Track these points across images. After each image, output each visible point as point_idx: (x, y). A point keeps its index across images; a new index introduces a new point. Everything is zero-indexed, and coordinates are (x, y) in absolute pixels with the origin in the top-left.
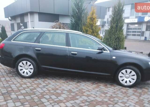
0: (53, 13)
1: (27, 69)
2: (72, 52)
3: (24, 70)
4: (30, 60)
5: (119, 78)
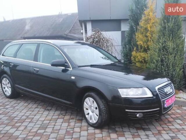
0: (109, 19)
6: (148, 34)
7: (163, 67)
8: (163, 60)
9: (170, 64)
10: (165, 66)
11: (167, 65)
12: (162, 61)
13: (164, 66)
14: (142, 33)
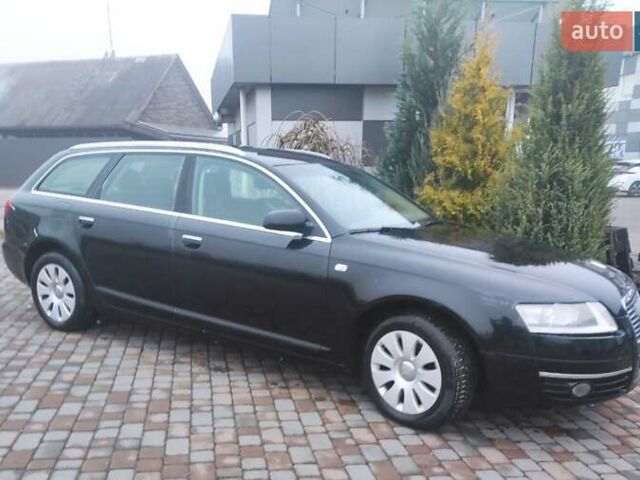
0: (333, 82)
1: (60, 296)
2: (185, 236)
3: (53, 298)
4: (66, 261)
5: (374, 369)
6: (476, 134)
7: (549, 235)
8: (551, 216)
9: (573, 228)
10: (556, 234)
11: (565, 230)
12: (547, 218)
13: (553, 235)
14: (455, 131)
